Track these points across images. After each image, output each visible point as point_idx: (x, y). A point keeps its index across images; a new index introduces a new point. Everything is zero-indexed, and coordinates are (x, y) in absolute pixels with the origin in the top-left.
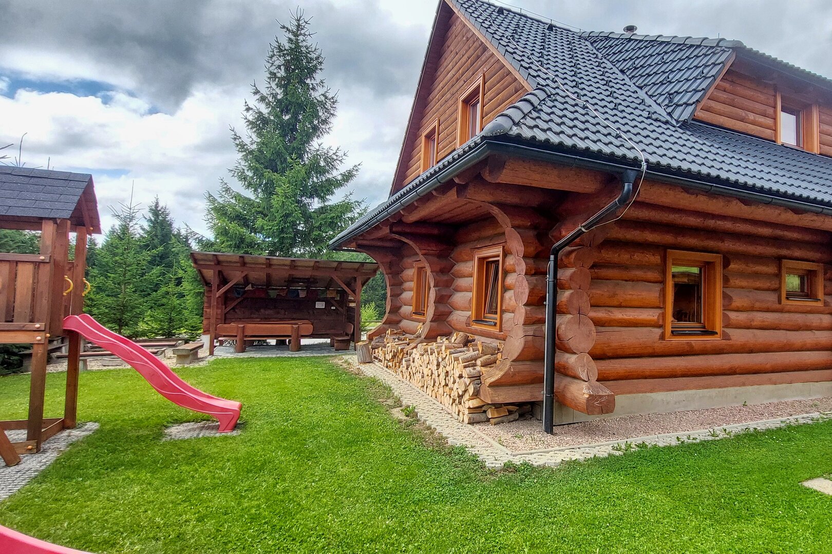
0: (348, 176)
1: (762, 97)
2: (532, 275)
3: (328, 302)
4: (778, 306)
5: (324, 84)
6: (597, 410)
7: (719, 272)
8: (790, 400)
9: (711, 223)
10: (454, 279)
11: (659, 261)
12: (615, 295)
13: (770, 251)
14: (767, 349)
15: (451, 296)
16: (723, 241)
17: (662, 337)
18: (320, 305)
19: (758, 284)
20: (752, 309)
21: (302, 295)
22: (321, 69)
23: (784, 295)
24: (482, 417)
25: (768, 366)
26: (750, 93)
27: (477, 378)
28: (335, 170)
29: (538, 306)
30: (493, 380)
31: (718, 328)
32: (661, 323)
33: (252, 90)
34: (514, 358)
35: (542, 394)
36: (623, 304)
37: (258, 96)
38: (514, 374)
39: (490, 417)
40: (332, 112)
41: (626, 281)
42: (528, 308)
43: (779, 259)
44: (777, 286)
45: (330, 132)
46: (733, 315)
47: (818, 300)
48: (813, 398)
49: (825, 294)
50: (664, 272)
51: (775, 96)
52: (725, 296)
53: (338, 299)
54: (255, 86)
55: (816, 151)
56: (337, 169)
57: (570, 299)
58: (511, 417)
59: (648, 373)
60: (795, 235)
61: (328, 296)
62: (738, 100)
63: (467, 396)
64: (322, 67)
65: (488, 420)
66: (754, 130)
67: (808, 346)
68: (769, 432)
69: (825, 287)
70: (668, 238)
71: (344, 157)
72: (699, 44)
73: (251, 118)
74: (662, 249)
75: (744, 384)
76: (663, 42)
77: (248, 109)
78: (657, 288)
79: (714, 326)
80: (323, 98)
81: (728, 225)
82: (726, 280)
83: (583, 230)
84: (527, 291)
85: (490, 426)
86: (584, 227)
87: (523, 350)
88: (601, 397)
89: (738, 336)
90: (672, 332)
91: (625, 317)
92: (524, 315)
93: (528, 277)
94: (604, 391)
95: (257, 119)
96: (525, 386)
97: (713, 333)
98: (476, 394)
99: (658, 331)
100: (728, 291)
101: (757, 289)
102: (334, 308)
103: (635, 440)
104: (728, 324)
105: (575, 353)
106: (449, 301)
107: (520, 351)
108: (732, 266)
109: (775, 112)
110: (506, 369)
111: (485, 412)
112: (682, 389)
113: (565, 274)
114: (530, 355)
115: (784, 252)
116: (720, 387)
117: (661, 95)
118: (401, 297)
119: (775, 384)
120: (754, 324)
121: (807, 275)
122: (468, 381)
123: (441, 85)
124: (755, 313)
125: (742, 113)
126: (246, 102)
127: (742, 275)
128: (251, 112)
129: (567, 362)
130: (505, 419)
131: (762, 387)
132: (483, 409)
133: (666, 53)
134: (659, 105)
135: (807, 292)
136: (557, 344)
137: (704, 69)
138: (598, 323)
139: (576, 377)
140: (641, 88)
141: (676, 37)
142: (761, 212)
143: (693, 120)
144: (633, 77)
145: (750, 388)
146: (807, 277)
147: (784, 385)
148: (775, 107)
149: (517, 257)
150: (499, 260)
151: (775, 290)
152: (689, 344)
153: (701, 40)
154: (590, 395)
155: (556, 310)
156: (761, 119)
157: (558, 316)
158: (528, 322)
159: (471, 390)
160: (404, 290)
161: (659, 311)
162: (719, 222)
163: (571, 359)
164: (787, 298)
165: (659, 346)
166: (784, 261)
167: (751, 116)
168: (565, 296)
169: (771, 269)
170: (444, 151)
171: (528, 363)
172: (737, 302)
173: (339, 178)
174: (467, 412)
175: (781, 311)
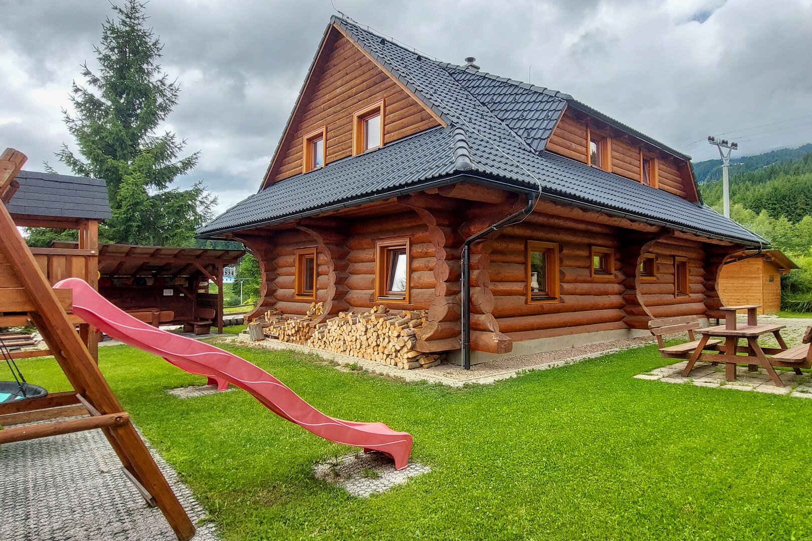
0: (188, 164)
1: (580, 132)
2: (449, 260)
3: (177, 290)
4: (589, 279)
5: (160, 70)
6: (503, 350)
7: (557, 255)
8: (597, 343)
9: (552, 221)
10: (349, 265)
11: (523, 248)
12: (499, 273)
13: (585, 240)
14: (583, 309)
15: (347, 278)
16: (558, 234)
17: (526, 302)
18: (168, 293)
19: (579, 264)
20: (576, 281)
21: (150, 283)
22: (159, 55)
23: (593, 271)
24: (417, 364)
25: (585, 320)
26: (572, 129)
27: (413, 336)
28: (173, 158)
29: (453, 282)
30: (428, 336)
31: (557, 295)
32: (525, 292)
33: (83, 70)
34: (441, 318)
35: (459, 343)
36: (503, 280)
37: (88, 78)
38: (442, 331)
39: (423, 363)
40: (174, 100)
41: (504, 263)
42: (448, 284)
43: (590, 246)
44: (588, 265)
45: (166, 118)
46: (565, 286)
47: (611, 274)
48: (610, 341)
49: (616, 270)
50: (526, 256)
51: (587, 131)
52: (562, 274)
53: (187, 285)
54: (86, 67)
55: (610, 170)
56: (175, 156)
57: (478, 277)
58: (436, 363)
59: (518, 328)
60: (598, 229)
61: (177, 283)
62: (567, 134)
63: (405, 350)
64: (160, 53)
65: (421, 366)
66: (575, 156)
67: (607, 306)
68: (596, 359)
69: (615, 264)
70: (528, 232)
71: (183, 145)
72: (541, 92)
73: (80, 100)
74: (525, 239)
75: (572, 333)
76: (511, 85)
77: (77, 90)
78: (522, 267)
79: (554, 293)
80: (159, 83)
81: (561, 223)
82: (561, 261)
83: (495, 229)
84: (447, 272)
85: (423, 370)
86: (495, 227)
87: (447, 314)
88: (505, 341)
89: (570, 300)
90: (532, 298)
91: (504, 289)
92: (445, 289)
93: (447, 261)
94: (506, 338)
95: (86, 102)
96: (446, 340)
97: (554, 298)
98: (412, 349)
99: (524, 298)
100: (561, 268)
101: (578, 267)
102: (183, 295)
103: (527, 368)
104: (563, 293)
105: (484, 314)
106: (346, 283)
107: (445, 314)
108: (565, 251)
109: (587, 142)
110: (435, 328)
111: (417, 360)
112: (538, 338)
113: (475, 259)
114: (451, 317)
115: (592, 241)
116: (559, 336)
117: (520, 128)
118: (277, 280)
119: (589, 332)
120: (577, 291)
121: (604, 256)
122: (406, 339)
123: (327, 97)
124: (578, 284)
125: (568, 143)
126: (74, 83)
127: (569, 257)
128: (80, 93)
129: (478, 320)
130: (433, 364)
131: (582, 334)
132: (418, 358)
133: (516, 94)
134: (520, 136)
135: (604, 269)
136: (471, 308)
137: (548, 112)
138: (495, 293)
139: (487, 330)
140: (503, 120)
141: (522, 82)
142: (588, 216)
143: (546, 150)
144: (494, 110)
145: (575, 335)
146: (604, 258)
147: (594, 333)
148: (587, 139)
149: (438, 247)
150: (405, 249)
151: (587, 268)
152: (542, 306)
153: (543, 89)
154: (499, 341)
155: (470, 285)
156: (579, 148)
157: (471, 288)
158: (449, 293)
159: (409, 345)
160: (279, 275)
161: (523, 284)
162: (557, 221)
163: (482, 318)
164: (595, 273)
165: (525, 308)
166: (593, 247)
167: (574, 146)
168: (475, 274)
169: (584, 253)
170: (336, 156)
171: (448, 323)
172: (567, 278)
173: (179, 165)
174: (405, 361)
175: (591, 282)
